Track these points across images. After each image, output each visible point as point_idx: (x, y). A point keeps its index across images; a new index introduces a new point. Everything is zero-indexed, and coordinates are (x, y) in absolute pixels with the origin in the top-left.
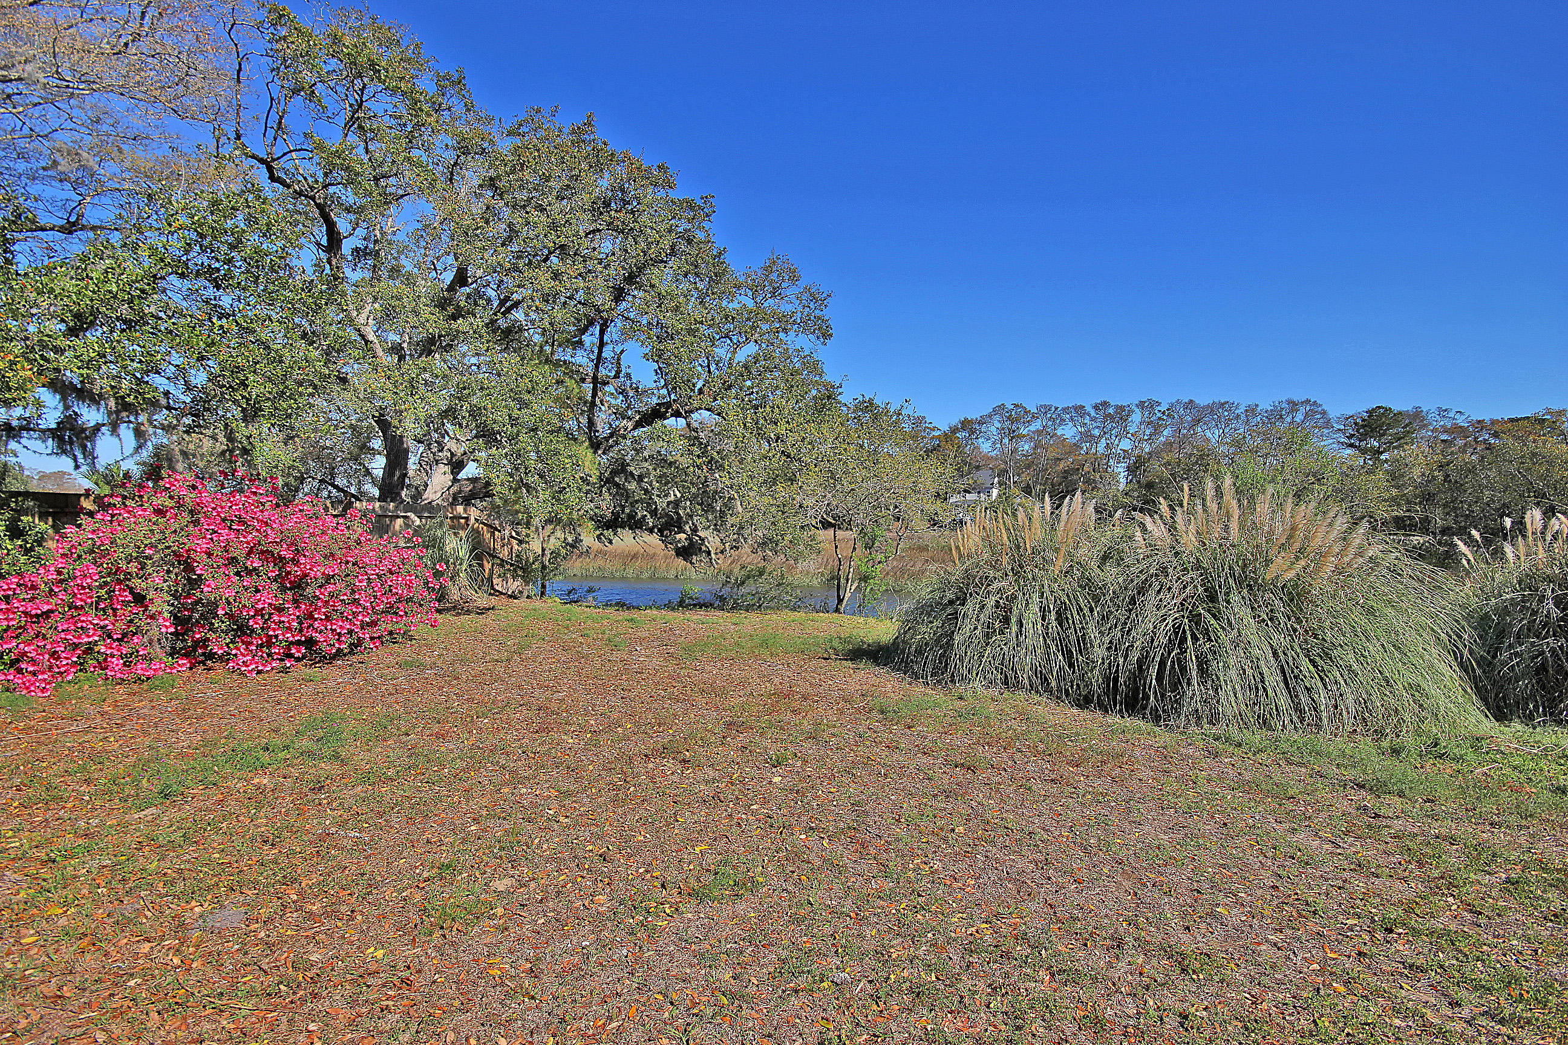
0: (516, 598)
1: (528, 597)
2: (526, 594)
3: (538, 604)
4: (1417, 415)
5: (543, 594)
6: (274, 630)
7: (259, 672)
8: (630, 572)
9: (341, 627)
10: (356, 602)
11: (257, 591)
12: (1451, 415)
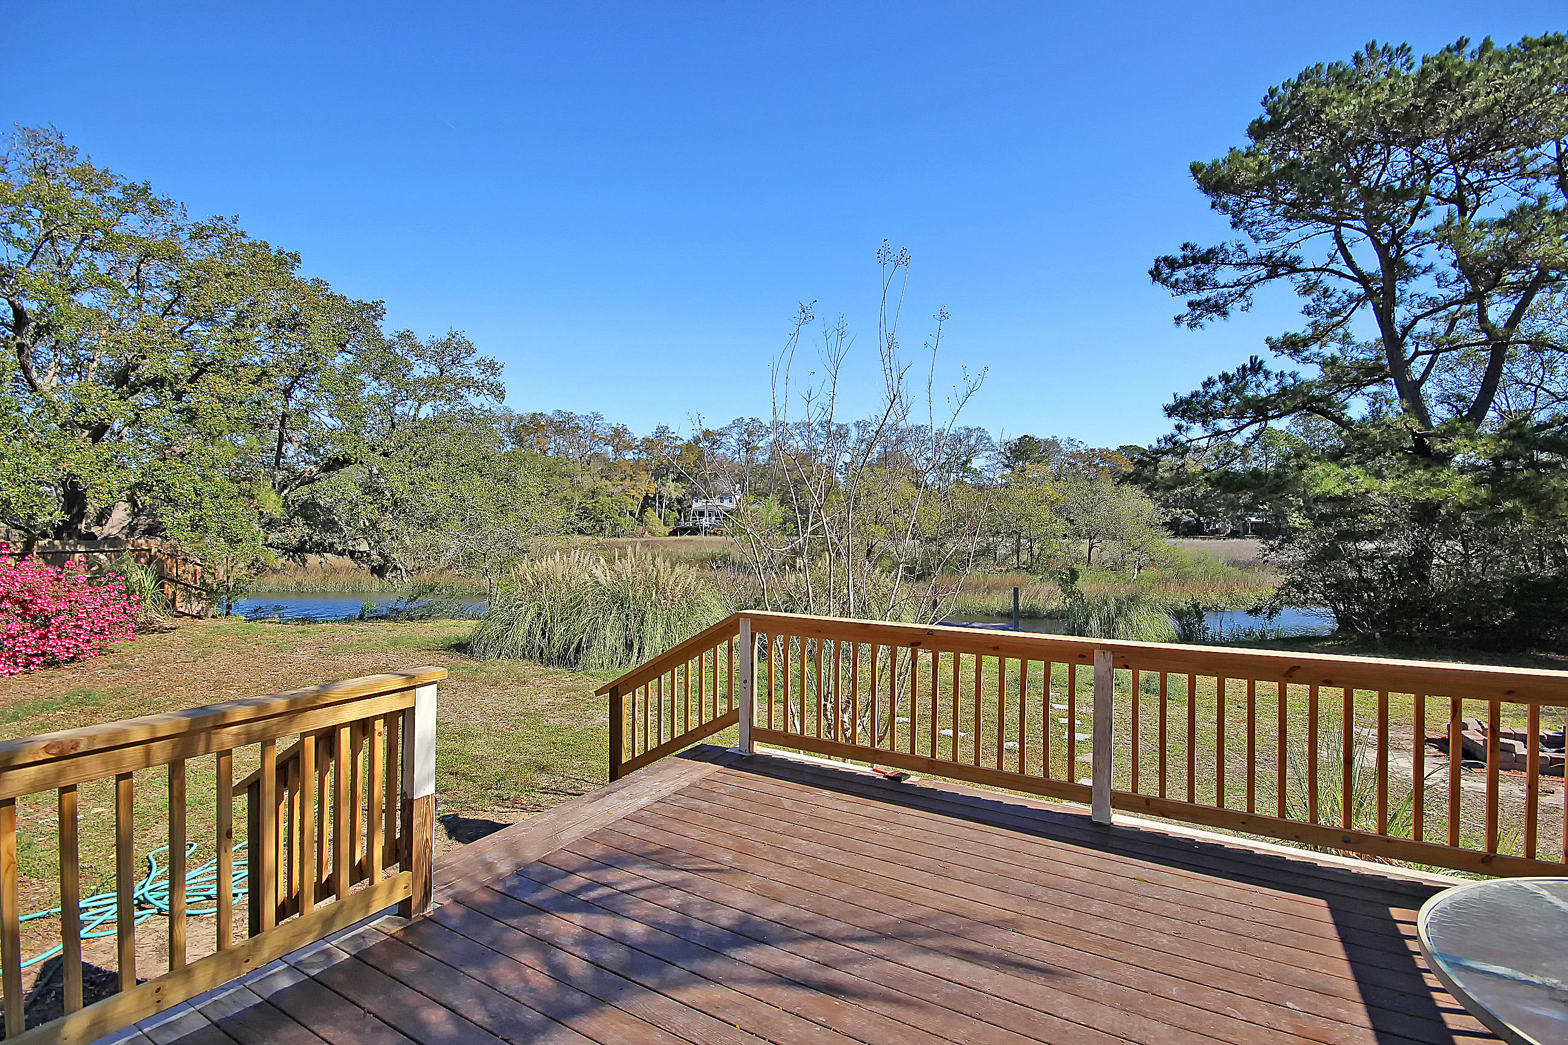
0: (200, 618)
1: (213, 617)
2: (210, 615)
3: (223, 622)
4: (1053, 443)
5: (228, 613)
6: (19, 647)
7: (11, 674)
8: (331, 587)
9: (69, 643)
10: (80, 627)
11: (8, 623)
12: (1076, 444)
